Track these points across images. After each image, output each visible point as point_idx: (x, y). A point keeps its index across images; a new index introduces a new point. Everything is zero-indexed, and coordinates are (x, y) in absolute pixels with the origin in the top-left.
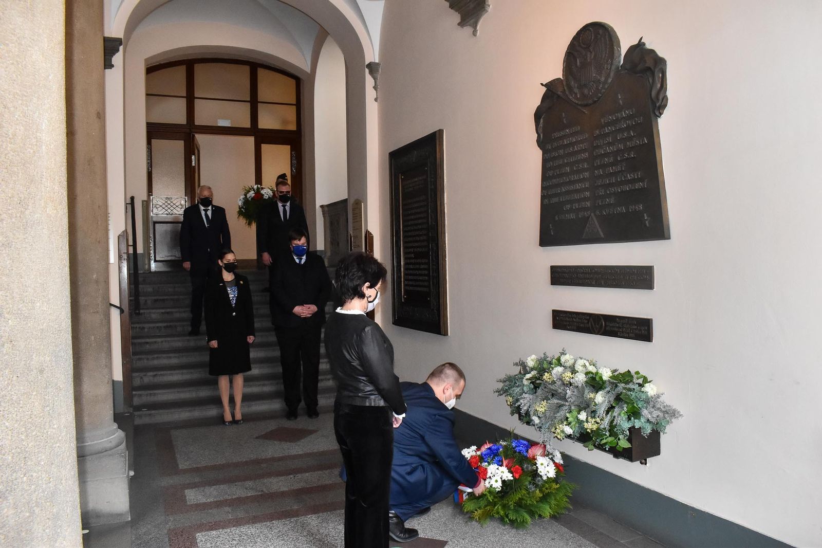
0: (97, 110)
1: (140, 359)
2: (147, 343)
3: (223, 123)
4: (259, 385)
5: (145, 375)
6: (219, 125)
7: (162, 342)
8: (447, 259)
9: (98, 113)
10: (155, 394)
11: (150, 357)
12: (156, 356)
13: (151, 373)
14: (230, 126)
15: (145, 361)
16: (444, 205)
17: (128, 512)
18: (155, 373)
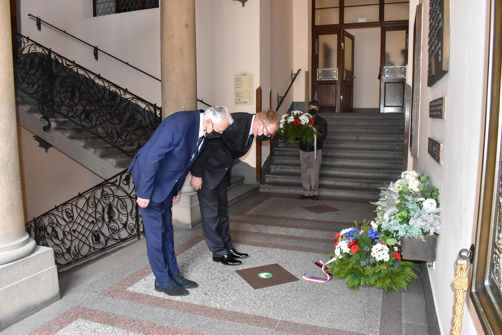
0: (185, 23)
1: (279, 159)
2: (287, 151)
3: (361, 21)
4: (334, 181)
5: (277, 167)
6: (359, 22)
7: (294, 151)
8: (420, 101)
9: (186, 25)
10: (276, 178)
11: (284, 158)
12: (286, 158)
13: (279, 167)
14: (365, 22)
15: (281, 160)
16: (420, 60)
17: (190, 224)
18: (281, 167)
